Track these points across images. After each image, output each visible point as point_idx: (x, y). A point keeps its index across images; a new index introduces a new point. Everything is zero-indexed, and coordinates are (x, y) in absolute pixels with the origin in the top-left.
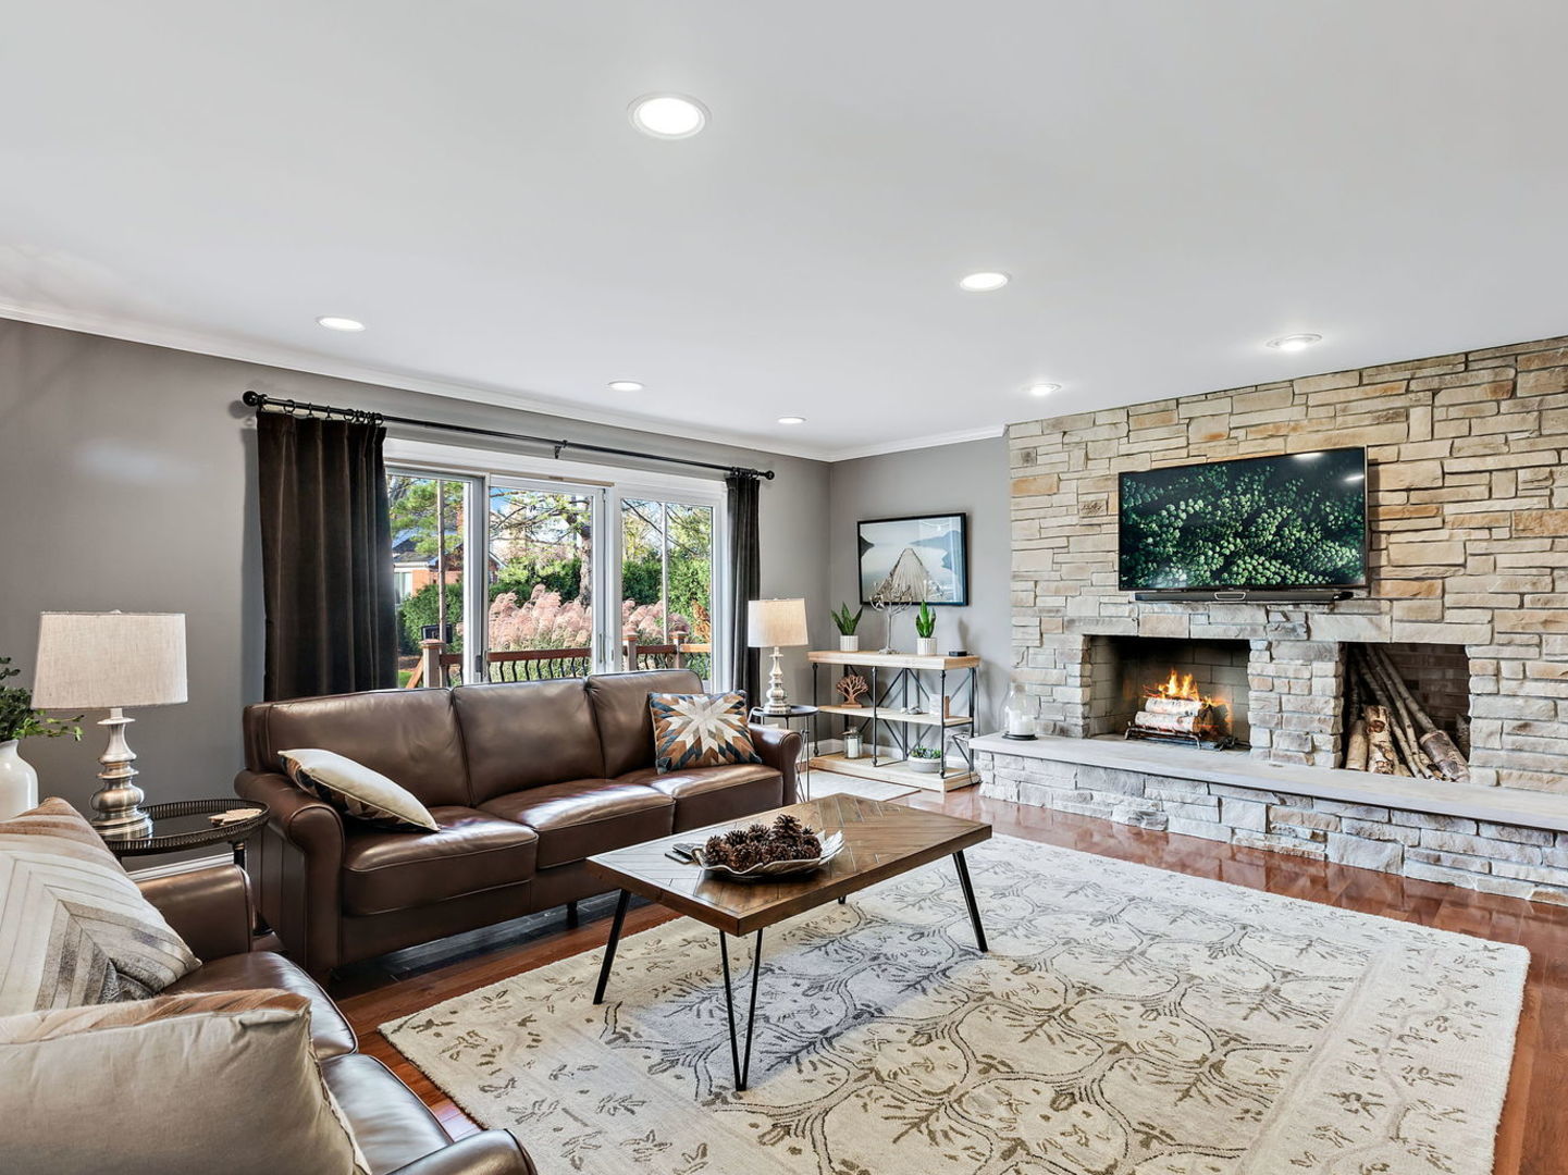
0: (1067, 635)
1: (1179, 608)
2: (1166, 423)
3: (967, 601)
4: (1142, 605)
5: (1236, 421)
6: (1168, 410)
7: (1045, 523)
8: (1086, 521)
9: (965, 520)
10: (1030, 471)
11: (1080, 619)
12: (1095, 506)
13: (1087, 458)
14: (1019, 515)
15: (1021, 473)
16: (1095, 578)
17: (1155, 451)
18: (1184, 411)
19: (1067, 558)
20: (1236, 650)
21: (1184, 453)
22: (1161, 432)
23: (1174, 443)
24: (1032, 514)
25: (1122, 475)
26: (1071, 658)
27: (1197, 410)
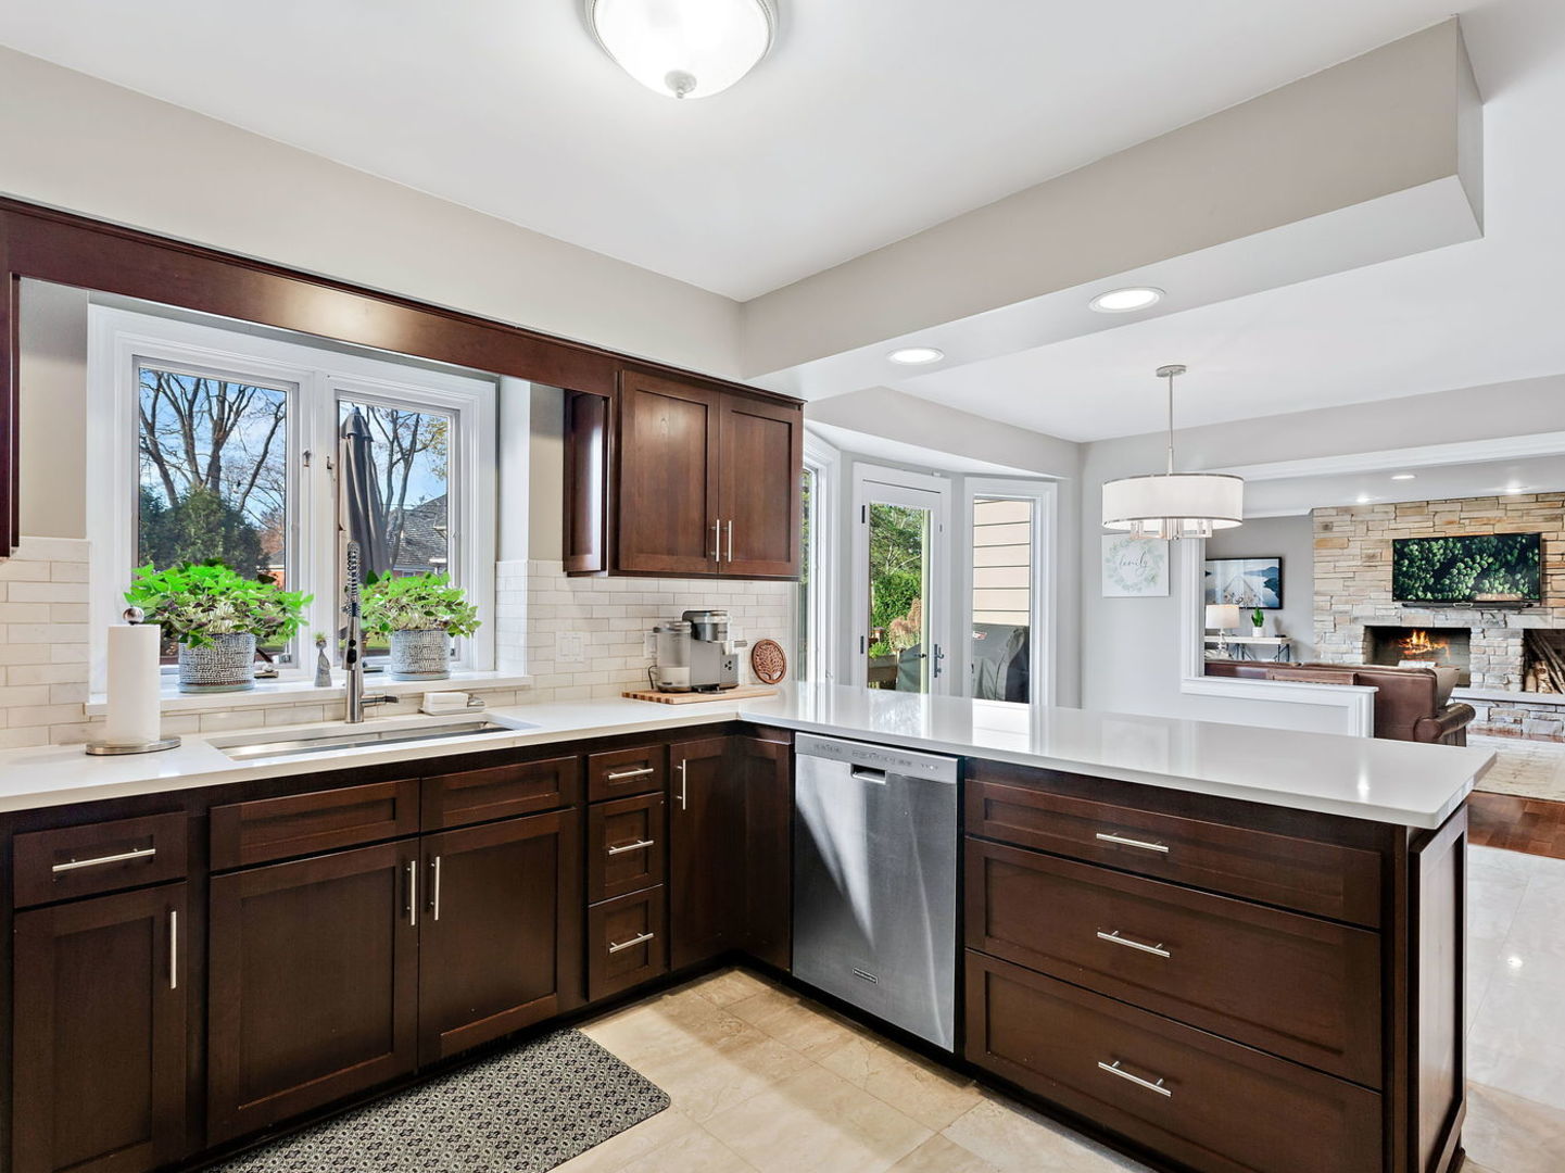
0: (1353, 626)
1: (1428, 612)
2: (1421, 514)
3: (1281, 607)
4: (1407, 610)
5: (1463, 515)
6: (1420, 507)
7: (1337, 564)
8: (1368, 564)
9: (1281, 560)
10: (1328, 535)
11: (1362, 617)
12: (1374, 556)
13: (1368, 530)
14: (1321, 559)
15: (1322, 535)
16: (1373, 595)
17: (1412, 528)
18: (1432, 508)
19: (1354, 583)
20: (1464, 633)
21: (1432, 530)
22: (1418, 518)
23: (1425, 524)
24: (1329, 559)
25: (1394, 541)
26: (1356, 638)
27: (1439, 508)
